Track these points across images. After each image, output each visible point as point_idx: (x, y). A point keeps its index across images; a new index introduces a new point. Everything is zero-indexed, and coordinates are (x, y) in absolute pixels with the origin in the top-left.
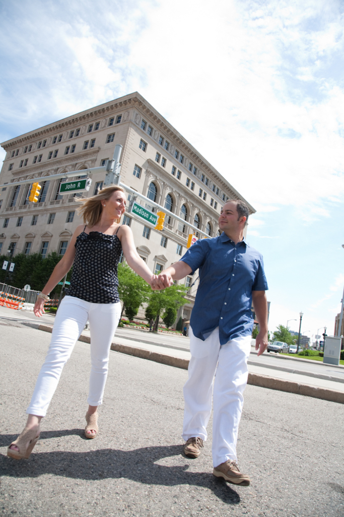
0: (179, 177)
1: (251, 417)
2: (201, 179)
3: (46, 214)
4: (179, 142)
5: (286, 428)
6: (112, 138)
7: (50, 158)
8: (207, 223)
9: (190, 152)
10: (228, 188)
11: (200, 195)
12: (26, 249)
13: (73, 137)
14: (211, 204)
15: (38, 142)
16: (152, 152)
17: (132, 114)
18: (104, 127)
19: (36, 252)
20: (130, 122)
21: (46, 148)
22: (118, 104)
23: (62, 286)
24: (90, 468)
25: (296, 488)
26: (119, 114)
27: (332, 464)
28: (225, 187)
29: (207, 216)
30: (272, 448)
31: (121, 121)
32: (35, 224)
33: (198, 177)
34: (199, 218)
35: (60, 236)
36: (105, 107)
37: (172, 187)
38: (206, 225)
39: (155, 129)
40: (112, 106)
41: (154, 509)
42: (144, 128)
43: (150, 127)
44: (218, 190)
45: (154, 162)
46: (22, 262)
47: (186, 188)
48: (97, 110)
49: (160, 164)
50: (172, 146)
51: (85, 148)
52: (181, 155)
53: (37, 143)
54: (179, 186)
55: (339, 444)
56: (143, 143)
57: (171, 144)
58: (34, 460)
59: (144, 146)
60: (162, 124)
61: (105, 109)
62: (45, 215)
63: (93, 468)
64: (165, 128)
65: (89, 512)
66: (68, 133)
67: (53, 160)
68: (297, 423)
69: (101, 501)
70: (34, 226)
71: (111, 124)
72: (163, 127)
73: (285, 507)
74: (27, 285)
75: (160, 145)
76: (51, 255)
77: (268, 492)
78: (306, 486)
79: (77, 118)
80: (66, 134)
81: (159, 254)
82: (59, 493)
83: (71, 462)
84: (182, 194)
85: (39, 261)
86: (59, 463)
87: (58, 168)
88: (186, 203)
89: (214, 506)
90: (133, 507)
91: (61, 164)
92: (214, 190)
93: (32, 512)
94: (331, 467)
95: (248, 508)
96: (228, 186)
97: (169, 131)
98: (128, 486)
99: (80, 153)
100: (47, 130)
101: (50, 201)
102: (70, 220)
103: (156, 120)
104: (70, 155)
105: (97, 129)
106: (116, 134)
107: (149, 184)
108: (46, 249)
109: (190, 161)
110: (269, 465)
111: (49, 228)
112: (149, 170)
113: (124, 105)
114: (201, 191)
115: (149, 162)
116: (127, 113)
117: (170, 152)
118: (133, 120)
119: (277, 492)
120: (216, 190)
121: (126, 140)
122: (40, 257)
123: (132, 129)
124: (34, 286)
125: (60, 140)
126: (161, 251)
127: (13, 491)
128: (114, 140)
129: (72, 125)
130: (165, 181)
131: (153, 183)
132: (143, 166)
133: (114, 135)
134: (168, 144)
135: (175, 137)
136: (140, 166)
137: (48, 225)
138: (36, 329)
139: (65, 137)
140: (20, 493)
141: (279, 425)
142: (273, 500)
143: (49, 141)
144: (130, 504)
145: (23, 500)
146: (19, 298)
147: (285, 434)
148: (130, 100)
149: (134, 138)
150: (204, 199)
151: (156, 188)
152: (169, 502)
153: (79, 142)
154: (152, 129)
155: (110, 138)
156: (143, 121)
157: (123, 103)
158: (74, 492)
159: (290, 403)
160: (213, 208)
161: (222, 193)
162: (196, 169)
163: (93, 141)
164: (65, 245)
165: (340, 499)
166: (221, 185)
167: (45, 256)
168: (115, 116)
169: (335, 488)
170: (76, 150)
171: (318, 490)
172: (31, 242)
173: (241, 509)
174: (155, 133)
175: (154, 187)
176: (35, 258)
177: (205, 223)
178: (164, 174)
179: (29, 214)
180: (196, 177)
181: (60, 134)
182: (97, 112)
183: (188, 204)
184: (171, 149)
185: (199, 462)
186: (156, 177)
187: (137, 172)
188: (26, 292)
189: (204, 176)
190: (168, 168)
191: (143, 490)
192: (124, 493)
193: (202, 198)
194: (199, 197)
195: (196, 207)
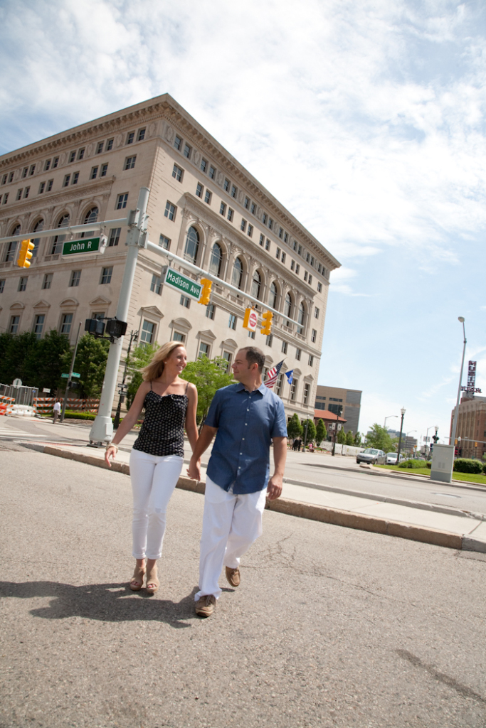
0: (230, 219)
1: (322, 572)
2: (263, 220)
3: (40, 274)
4: (229, 167)
5: (363, 584)
6: (131, 163)
7: (42, 192)
8: (271, 283)
9: (246, 182)
10: (301, 232)
11: (261, 243)
12: (13, 327)
13: (75, 160)
14: (278, 256)
15: (22, 168)
16: (190, 183)
17: (161, 126)
18: (121, 145)
19: (27, 331)
20: (159, 138)
21: (35, 177)
22: (140, 112)
23: (67, 379)
24: (143, 647)
25: (360, 657)
26: (142, 126)
27: (406, 628)
28: (297, 231)
29: (272, 273)
30: (341, 611)
31: (145, 137)
32: (24, 290)
33: (258, 217)
34: (260, 277)
35: (61, 306)
36: (121, 116)
37: (220, 232)
38: (270, 286)
39: (194, 148)
40: (131, 114)
41: (212, 686)
42: (179, 148)
43: (187, 145)
44: (287, 235)
45: (194, 198)
46: (8, 345)
47: (241, 234)
48: (109, 120)
49: (202, 200)
50: (219, 173)
51: (94, 177)
52: (234, 186)
53: (20, 170)
54: (231, 231)
55: (421, 603)
56: (178, 170)
57: (218, 170)
58: (82, 643)
59: (179, 174)
60: (205, 142)
61: (121, 119)
62: (38, 276)
63: (145, 647)
64: (210, 146)
65: (148, 693)
66: (66, 154)
67: (46, 195)
68: (377, 577)
69: (159, 681)
70: (23, 292)
71: (130, 142)
72: (206, 145)
73: (346, 678)
74: (17, 379)
75: (202, 172)
76: (49, 334)
77: (330, 663)
78: (372, 655)
79: (79, 133)
80: (64, 156)
81: (204, 328)
82: (116, 676)
83: (122, 642)
84: (235, 243)
85: (32, 344)
86: (109, 644)
87: (54, 207)
88: (242, 256)
89: (273, 681)
90: (192, 686)
91: (59, 201)
92: (280, 236)
93: (94, 696)
94: (404, 632)
95: (307, 681)
96: (301, 229)
97: (215, 151)
98: (184, 665)
99: (86, 184)
100: (36, 149)
101: (45, 255)
102: (75, 283)
103: (196, 135)
104: (72, 188)
105: (109, 148)
106: (138, 156)
107: (187, 229)
108: (42, 326)
109: (247, 194)
110: (335, 633)
111: (45, 295)
112: (188, 208)
113: (148, 113)
114: (262, 237)
115: (187, 197)
116: (153, 125)
117: (218, 182)
118: (163, 136)
119: (340, 663)
120: (284, 235)
121: (152, 165)
122: (33, 338)
123: (161, 149)
124: (27, 379)
125: (55, 166)
126: (207, 325)
127: (71, 677)
128: (136, 166)
129: (72, 142)
130: (210, 225)
131: (194, 228)
132: (179, 202)
133: (135, 157)
134: (215, 170)
135: (224, 159)
136: (174, 202)
137: (43, 291)
138: (41, 452)
139: (63, 161)
140: (78, 678)
141: (354, 580)
142: (334, 671)
143: (40, 167)
144: (188, 683)
145: (82, 685)
146: (6, 398)
147: (360, 593)
148: (157, 105)
149: (164, 162)
150: (267, 248)
151: (198, 234)
152: (227, 678)
153: (84, 169)
154: (190, 148)
155: (130, 163)
156: (177, 136)
157: (147, 109)
158: (130, 675)
159: (373, 548)
160: (280, 261)
161: (292, 239)
162: (255, 206)
163: (105, 167)
164: (68, 318)
165: (405, 666)
166: (291, 228)
167: (40, 335)
168: (136, 130)
169: (402, 655)
170: (80, 180)
171: (384, 658)
172: (19, 316)
173: (300, 682)
174: (194, 155)
175: (196, 234)
176: (26, 339)
177: (268, 283)
178: (209, 215)
179: (14, 275)
180: (255, 217)
181: (56, 155)
182: (109, 123)
183: (245, 257)
184: (218, 178)
185: (258, 634)
186: (198, 219)
187: (169, 211)
188: (15, 389)
189: (266, 216)
190: (215, 206)
191: (200, 668)
192: (181, 672)
193: (263, 248)
194: (260, 246)
195: (256, 261)
